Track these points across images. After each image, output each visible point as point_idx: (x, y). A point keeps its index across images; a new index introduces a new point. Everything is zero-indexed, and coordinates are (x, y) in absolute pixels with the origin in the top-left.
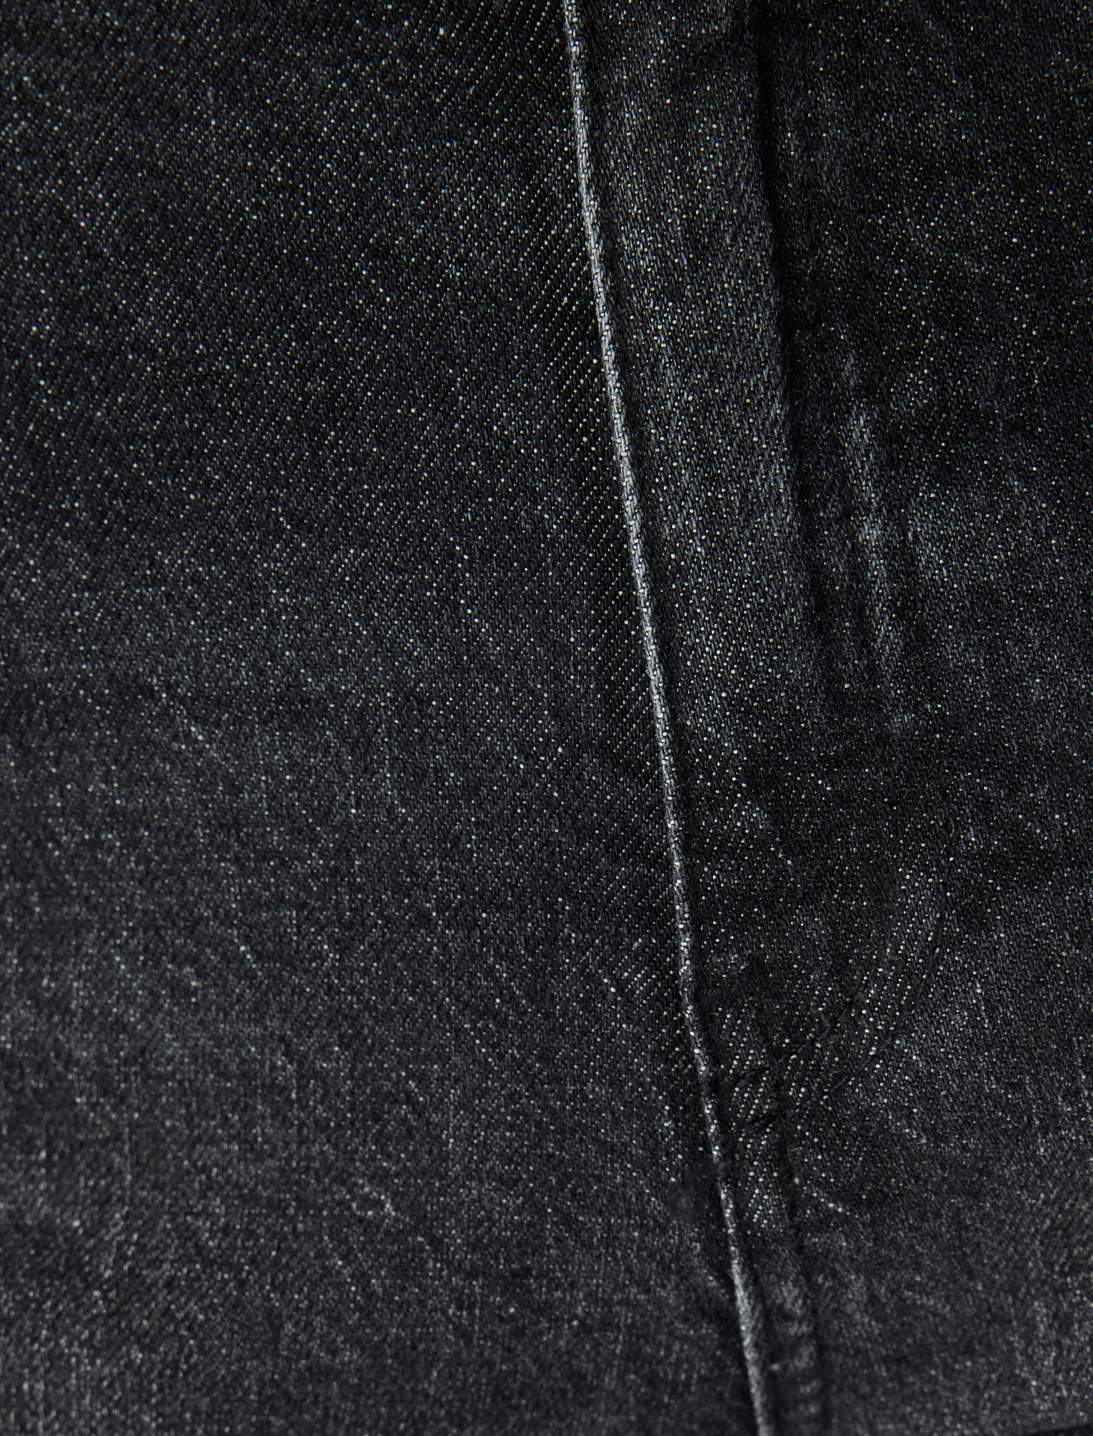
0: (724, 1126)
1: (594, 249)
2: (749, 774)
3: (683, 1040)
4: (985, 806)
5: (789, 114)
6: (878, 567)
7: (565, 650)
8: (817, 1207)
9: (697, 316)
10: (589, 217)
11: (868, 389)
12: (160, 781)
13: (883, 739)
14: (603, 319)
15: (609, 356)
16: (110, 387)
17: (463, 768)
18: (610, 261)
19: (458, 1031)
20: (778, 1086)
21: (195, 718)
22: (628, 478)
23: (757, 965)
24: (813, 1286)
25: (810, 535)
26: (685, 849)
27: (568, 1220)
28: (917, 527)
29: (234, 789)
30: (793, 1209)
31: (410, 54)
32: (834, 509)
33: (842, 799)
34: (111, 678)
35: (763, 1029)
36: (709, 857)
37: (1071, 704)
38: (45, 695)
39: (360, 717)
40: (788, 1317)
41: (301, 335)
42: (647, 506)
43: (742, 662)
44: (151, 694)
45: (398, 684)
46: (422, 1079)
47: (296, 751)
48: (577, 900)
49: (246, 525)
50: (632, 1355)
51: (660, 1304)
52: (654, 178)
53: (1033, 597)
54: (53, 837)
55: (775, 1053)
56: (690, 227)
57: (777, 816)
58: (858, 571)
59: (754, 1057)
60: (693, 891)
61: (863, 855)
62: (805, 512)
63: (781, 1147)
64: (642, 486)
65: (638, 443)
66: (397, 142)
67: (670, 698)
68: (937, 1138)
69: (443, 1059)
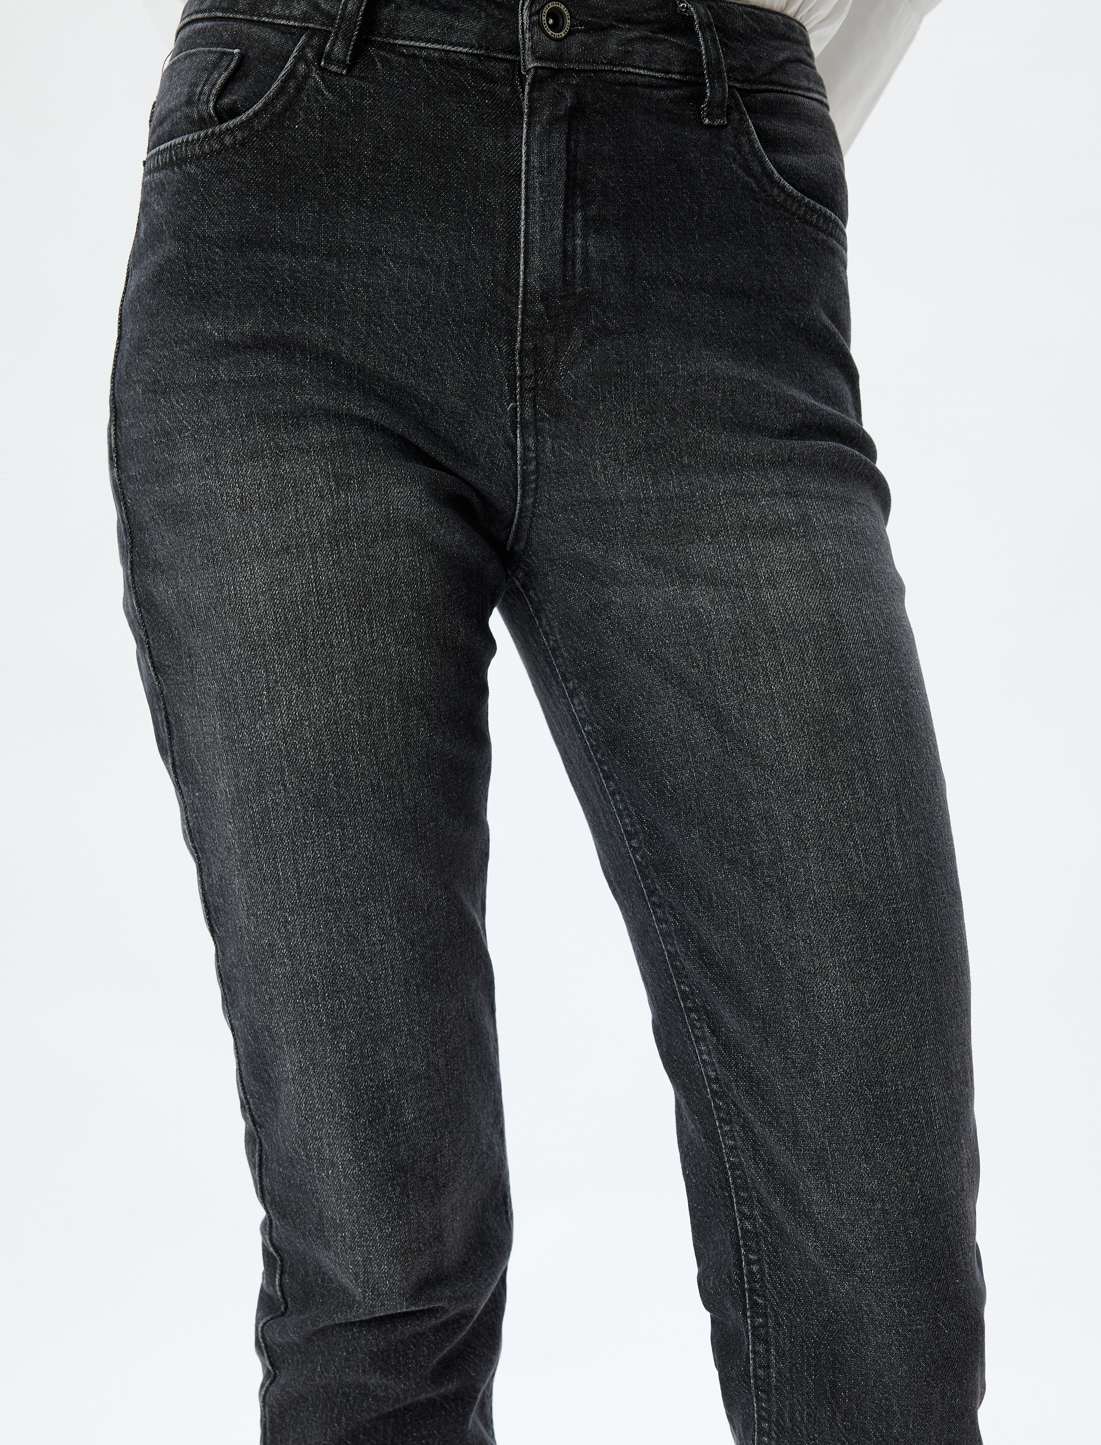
0: (521, 390)
1: (524, 159)
2: (541, 296)
3: (514, 366)
4: (597, 315)
5: (573, 138)
6: (579, 250)
7: (497, 259)
8: (542, 414)
9: (547, 180)
10: (523, 151)
11: (582, 207)
12: (379, 276)
13: (574, 294)
14: (523, 176)
15: (523, 186)
16: (384, 171)
17: (464, 285)
18: (527, 162)
19: (453, 354)
20: (536, 381)
21: (391, 260)
22: (523, 217)
23: (535, 346)
24: (538, 441)
25: (565, 239)
26: (522, 314)
27: (477, 411)
28: (590, 243)
29: (399, 281)
30: (535, 415)
31: (478, 105)
32: (570, 234)
33: (563, 307)
34: (370, 246)
35: (535, 365)
36: (528, 316)
37: (619, 295)
38: (350, 248)
39: (438, 267)
40: (530, 450)
41: (440, 167)
42: (527, 224)
43: (544, 267)
44: (380, 252)
45: (451, 260)
46: (442, 366)
47: (419, 273)
48: (490, 324)
49: (415, 213)
50: (488, 453)
51: (498, 439)
52: (541, 144)
53: (615, 266)
54: (343, 287)
55: (536, 371)
56: (548, 157)
57: (546, 308)
58: (574, 250)
59: (532, 372)
60: (522, 325)
61: (566, 322)
62: (564, 233)
63: (535, 397)
64: (526, 219)
65: (527, 208)
66: (472, 125)
67: (524, 273)
68: (575, 399)
69: (448, 362)
